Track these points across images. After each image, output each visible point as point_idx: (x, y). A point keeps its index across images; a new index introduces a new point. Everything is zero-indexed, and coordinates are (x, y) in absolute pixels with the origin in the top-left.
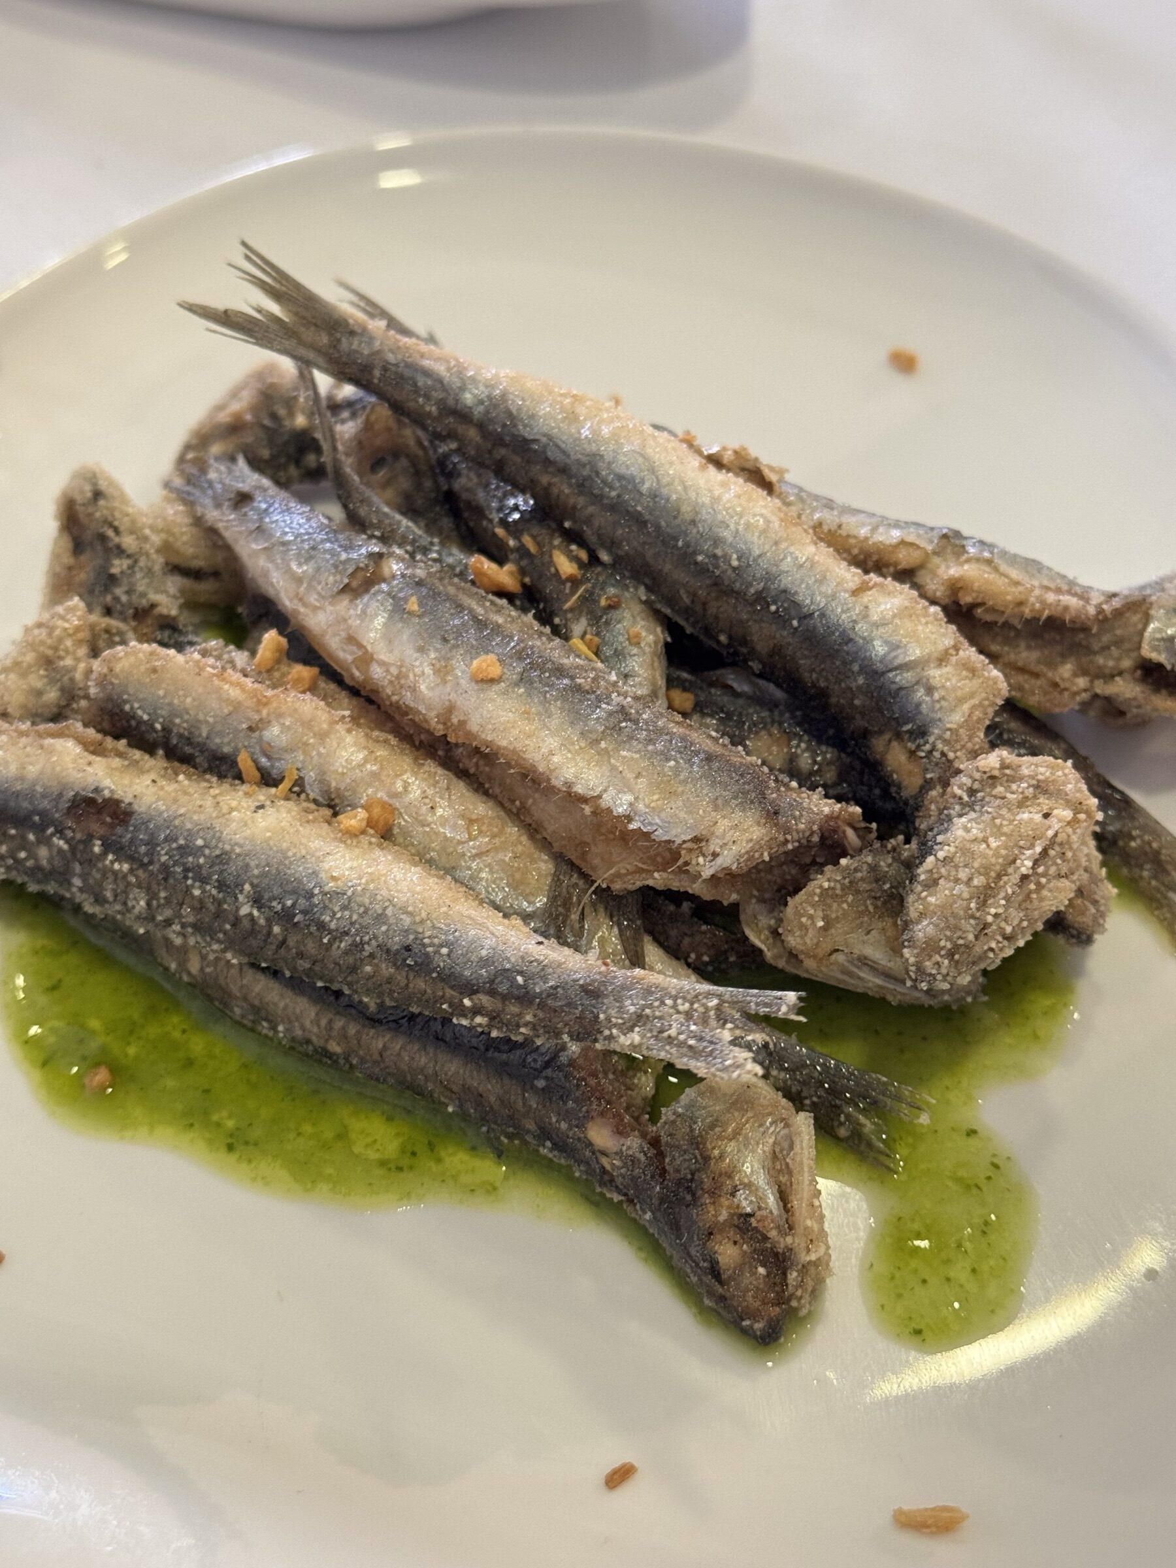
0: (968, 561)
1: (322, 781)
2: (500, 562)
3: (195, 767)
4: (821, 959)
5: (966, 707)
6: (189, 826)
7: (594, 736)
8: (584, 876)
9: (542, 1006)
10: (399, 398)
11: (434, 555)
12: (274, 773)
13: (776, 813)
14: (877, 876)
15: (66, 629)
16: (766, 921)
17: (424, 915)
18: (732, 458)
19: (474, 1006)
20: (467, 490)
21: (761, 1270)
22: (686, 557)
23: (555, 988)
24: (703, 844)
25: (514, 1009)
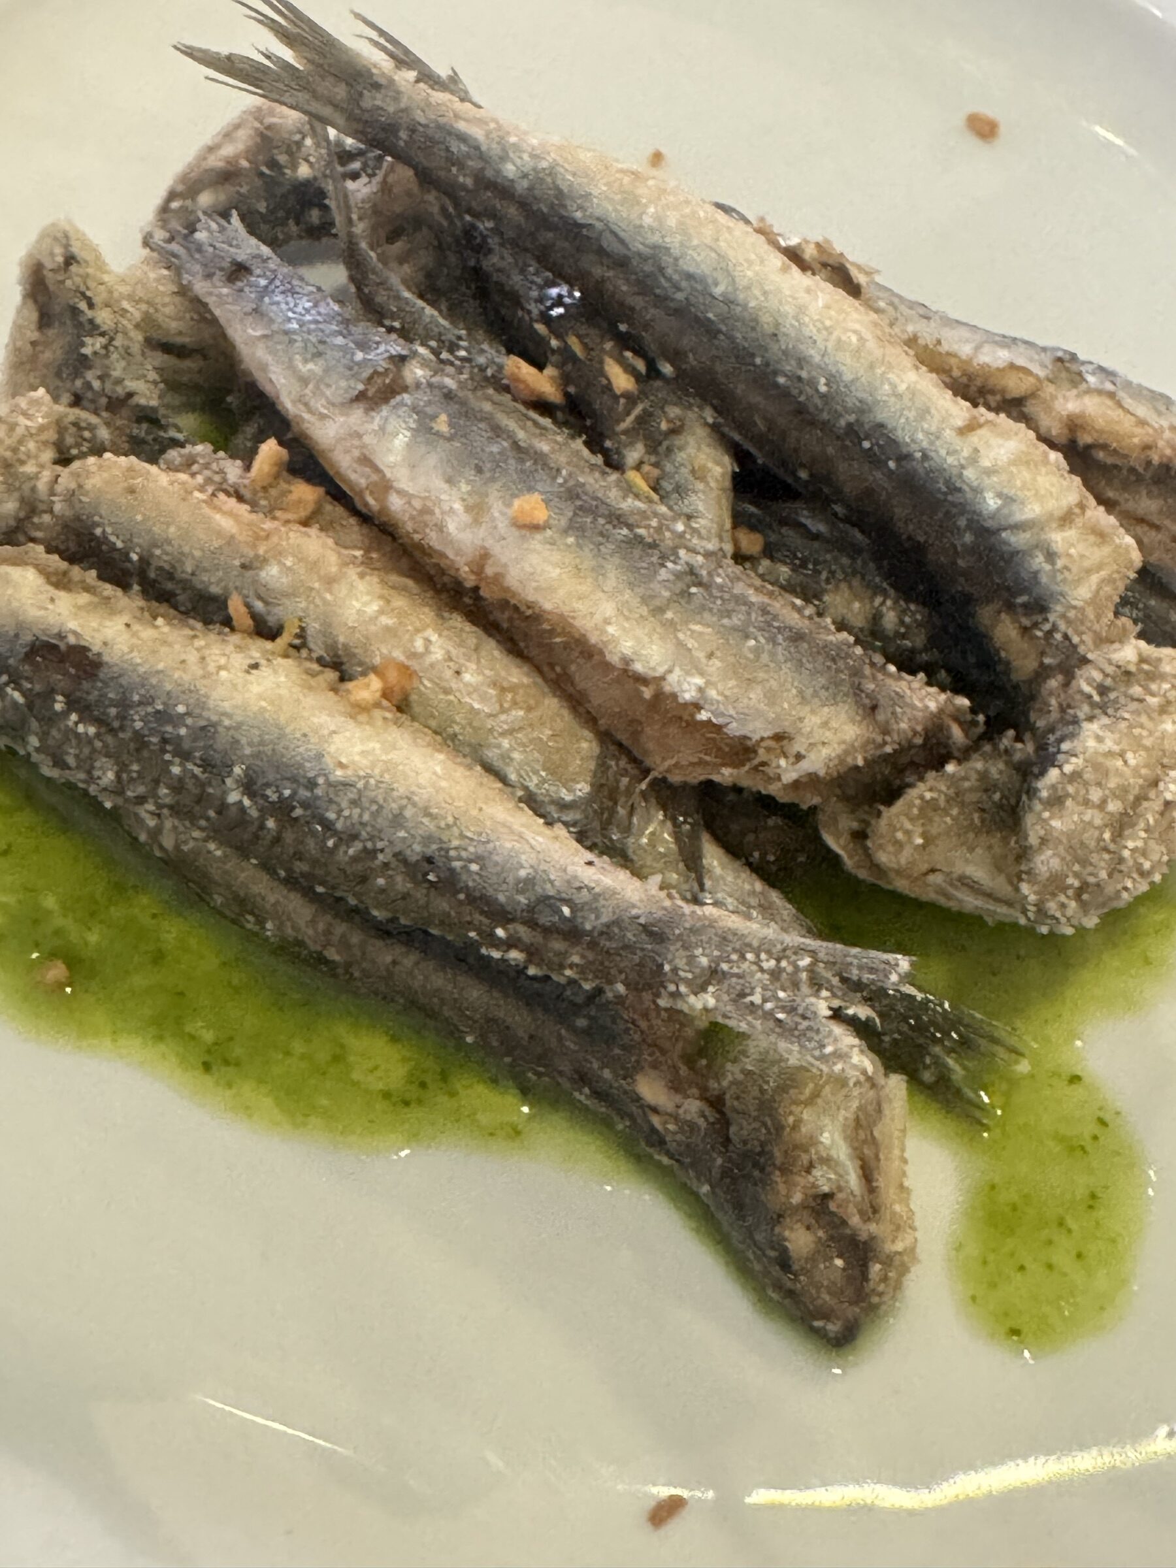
0: (1089, 391)
1: (326, 632)
2: (539, 365)
3: (176, 608)
4: (917, 879)
5: (1095, 579)
6: (168, 687)
7: (657, 602)
8: (634, 760)
9: (593, 945)
10: (426, 163)
11: (463, 353)
12: (272, 621)
13: (874, 708)
14: (986, 785)
15: (27, 427)
16: (848, 823)
17: (450, 820)
18: (815, 252)
19: (510, 937)
20: (499, 270)
21: (839, 1262)
22: (764, 378)
23: (608, 926)
24: (785, 742)
25: (558, 945)
